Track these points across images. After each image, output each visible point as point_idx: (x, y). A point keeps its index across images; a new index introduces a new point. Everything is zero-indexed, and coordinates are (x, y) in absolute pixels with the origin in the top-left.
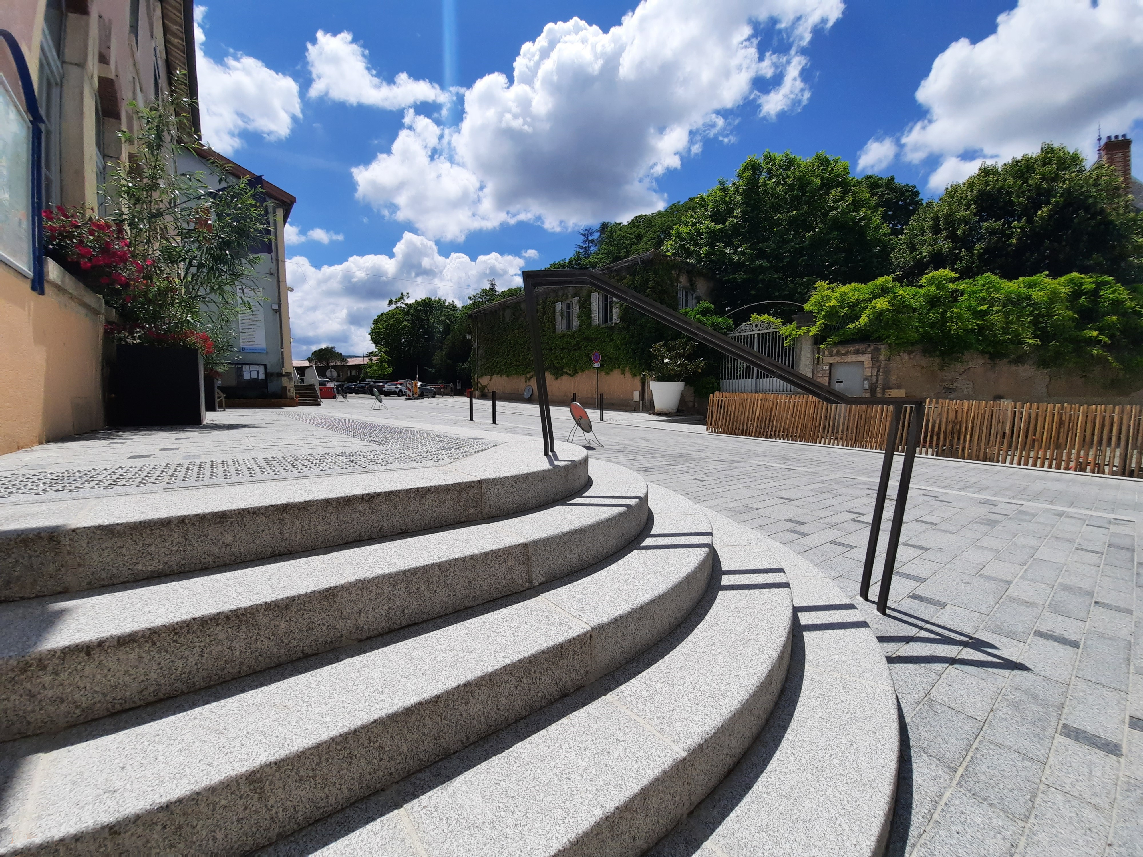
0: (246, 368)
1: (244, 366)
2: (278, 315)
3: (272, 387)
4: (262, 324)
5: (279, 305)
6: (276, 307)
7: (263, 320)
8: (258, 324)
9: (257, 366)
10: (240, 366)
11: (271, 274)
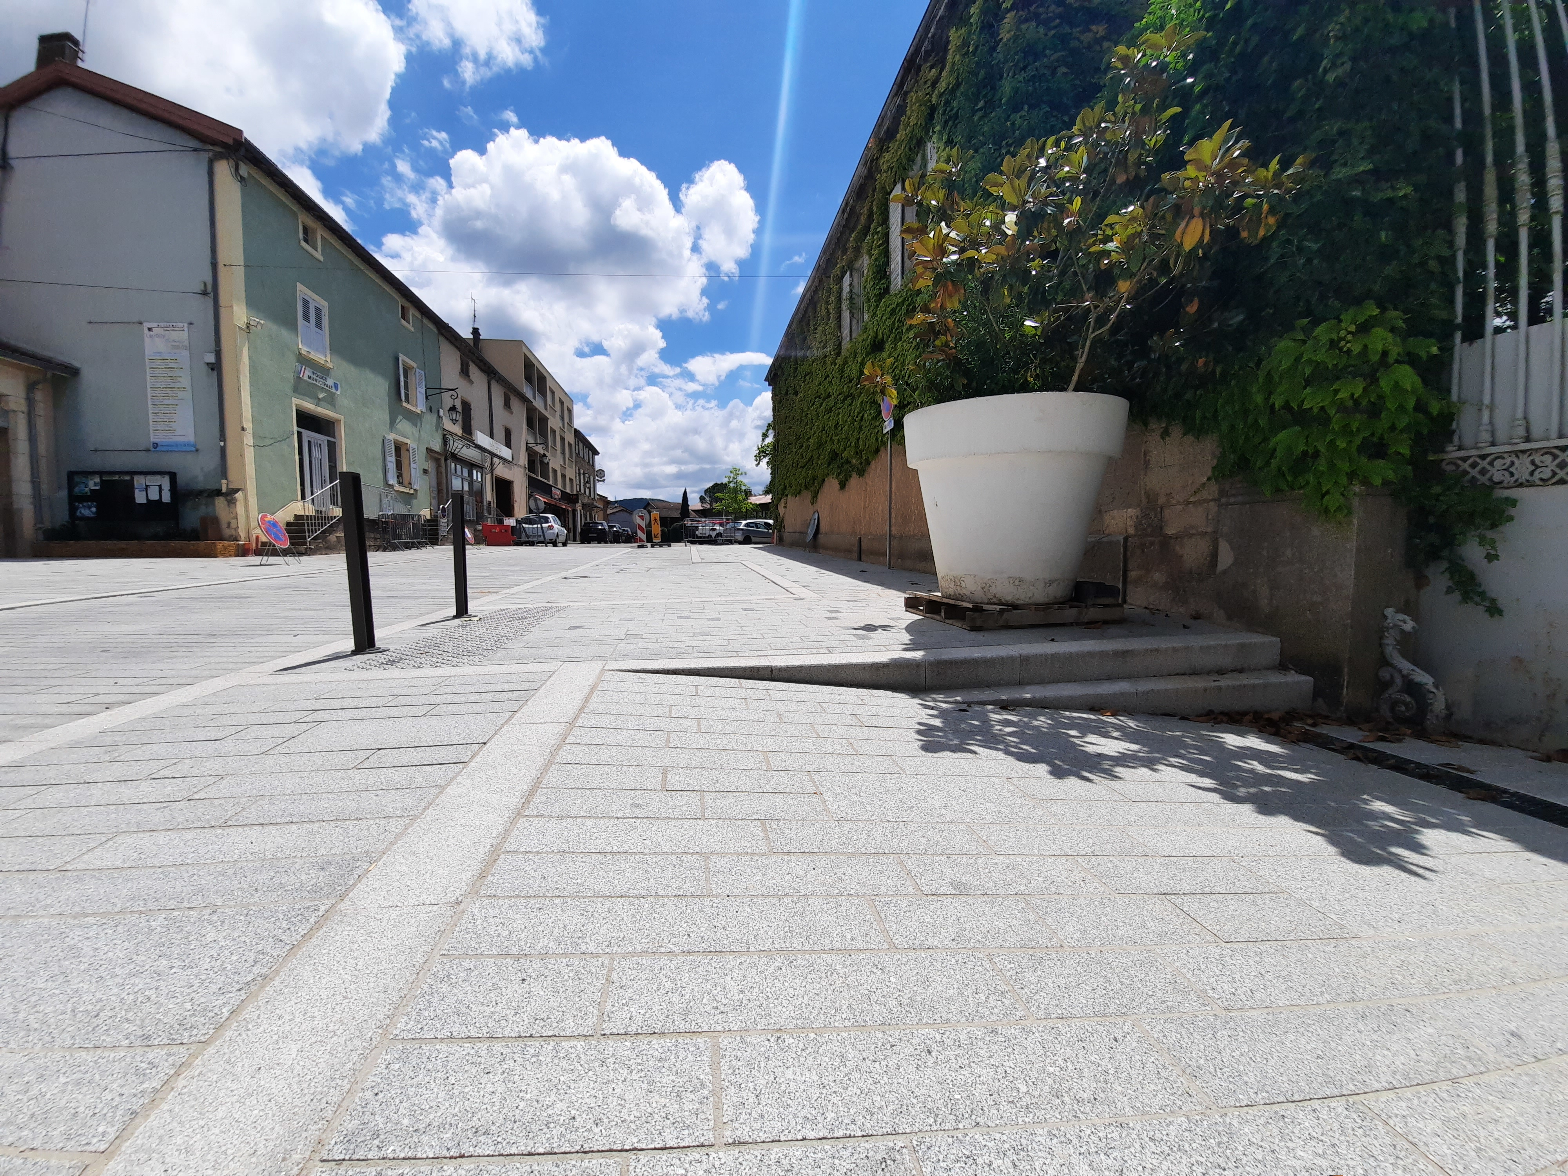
0: (139, 481)
1: (136, 478)
2: (215, 373)
3: (191, 518)
4: (187, 395)
5: (218, 354)
6: (211, 359)
7: (189, 388)
8: (181, 395)
9: (158, 477)
10: (127, 478)
11: (204, 293)
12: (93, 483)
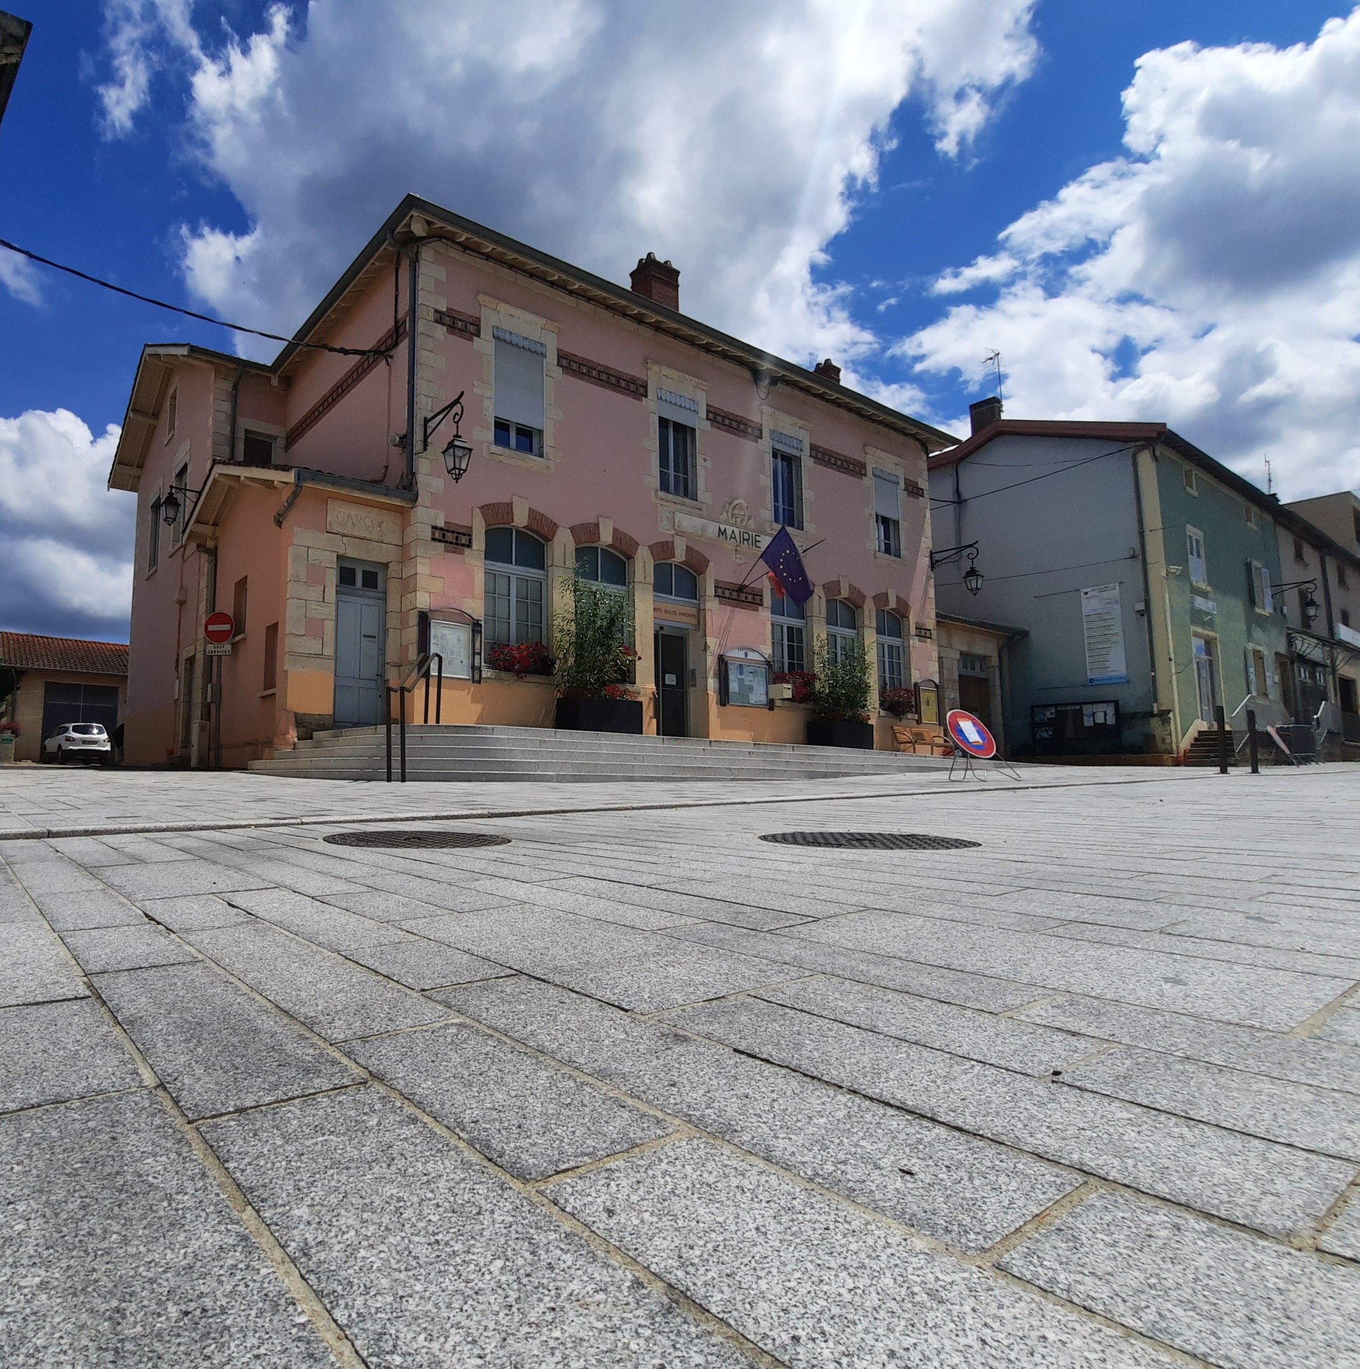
0: (1087, 709)
1: (1084, 707)
5: (1147, 602)
6: (1141, 606)
7: (1120, 633)
8: (1113, 639)
9: (1103, 705)
10: (1078, 707)
11: (1133, 557)
12: (1050, 713)
